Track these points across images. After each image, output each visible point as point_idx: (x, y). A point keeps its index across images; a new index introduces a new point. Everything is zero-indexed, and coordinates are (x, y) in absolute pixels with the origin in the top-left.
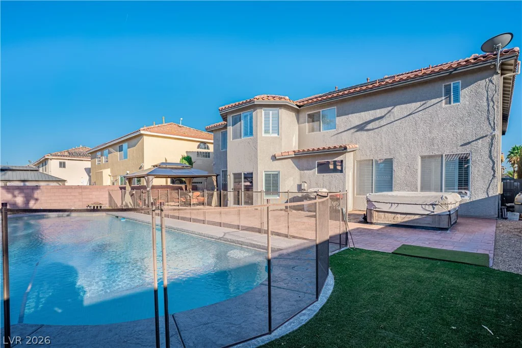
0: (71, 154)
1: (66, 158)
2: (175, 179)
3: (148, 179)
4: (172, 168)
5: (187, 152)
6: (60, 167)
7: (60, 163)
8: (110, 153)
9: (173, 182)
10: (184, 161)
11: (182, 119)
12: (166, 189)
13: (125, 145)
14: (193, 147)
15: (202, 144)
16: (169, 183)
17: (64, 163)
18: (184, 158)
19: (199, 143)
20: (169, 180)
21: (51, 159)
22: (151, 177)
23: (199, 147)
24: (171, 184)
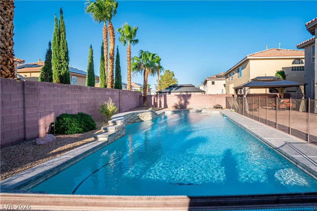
0: (217, 77)
1: (215, 79)
2: (272, 89)
3: (245, 89)
4: (264, 81)
5: (283, 68)
6: (212, 84)
7: (212, 82)
8: (233, 74)
9: (271, 91)
10: (278, 75)
11: (280, 44)
12: (264, 97)
13: (240, 68)
14: (289, 64)
15: (296, 60)
16: (268, 92)
17: (214, 82)
18: (279, 73)
19: (293, 60)
20: (268, 89)
21: (208, 80)
22: (247, 88)
23: (293, 63)
24: (270, 93)
